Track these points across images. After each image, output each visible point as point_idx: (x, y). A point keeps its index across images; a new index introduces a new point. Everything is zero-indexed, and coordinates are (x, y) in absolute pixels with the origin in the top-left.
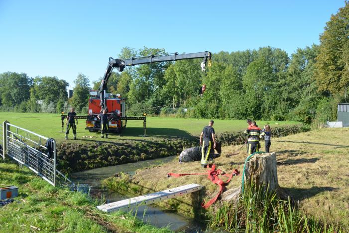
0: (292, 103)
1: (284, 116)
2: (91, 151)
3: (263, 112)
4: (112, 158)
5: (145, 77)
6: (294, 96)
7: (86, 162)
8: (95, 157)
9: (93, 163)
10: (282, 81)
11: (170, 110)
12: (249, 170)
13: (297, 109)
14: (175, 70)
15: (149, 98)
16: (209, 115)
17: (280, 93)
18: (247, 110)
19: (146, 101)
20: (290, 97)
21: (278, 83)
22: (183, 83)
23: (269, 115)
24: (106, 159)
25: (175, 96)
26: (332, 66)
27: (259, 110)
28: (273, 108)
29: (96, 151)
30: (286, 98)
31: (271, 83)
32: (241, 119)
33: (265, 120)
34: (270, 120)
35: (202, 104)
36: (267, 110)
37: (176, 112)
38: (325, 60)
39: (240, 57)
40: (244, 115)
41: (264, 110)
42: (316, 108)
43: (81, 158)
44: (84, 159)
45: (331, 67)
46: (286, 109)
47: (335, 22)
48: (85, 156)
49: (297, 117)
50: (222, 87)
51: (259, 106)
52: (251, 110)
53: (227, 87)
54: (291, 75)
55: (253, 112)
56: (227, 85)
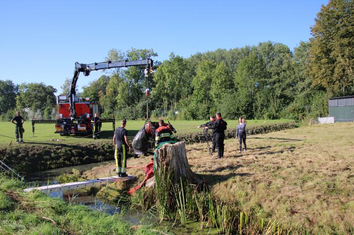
0: (286, 100)
1: (277, 114)
2: (55, 152)
3: (256, 111)
4: (75, 159)
5: (133, 80)
6: (288, 92)
7: (49, 163)
8: (58, 158)
9: (56, 163)
10: (275, 78)
11: (161, 113)
13: (291, 106)
14: (164, 71)
15: (139, 101)
16: (201, 117)
17: (273, 89)
18: (238, 110)
19: (136, 104)
20: (285, 93)
21: (270, 80)
22: (173, 85)
23: (262, 114)
24: (69, 160)
25: (165, 98)
26: (325, 59)
27: (251, 109)
28: (265, 106)
29: (60, 153)
30: (279, 95)
31: (263, 79)
32: (233, 119)
33: (258, 119)
34: (264, 119)
35: (193, 105)
36: (259, 108)
37: (167, 115)
38: (317, 53)
39: (239, 54)
40: (236, 114)
41: (256, 109)
43: (44, 159)
44: (47, 160)
45: (323, 60)
46: (279, 107)
47: (325, 13)
48: (48, 157)
49: (291, 115)
50: (213, 86)
51: (250, 105)
52: (242, 110)
53: (218, 86)
54: (284, 71)
55: (244, 111)
56: (218, 84)
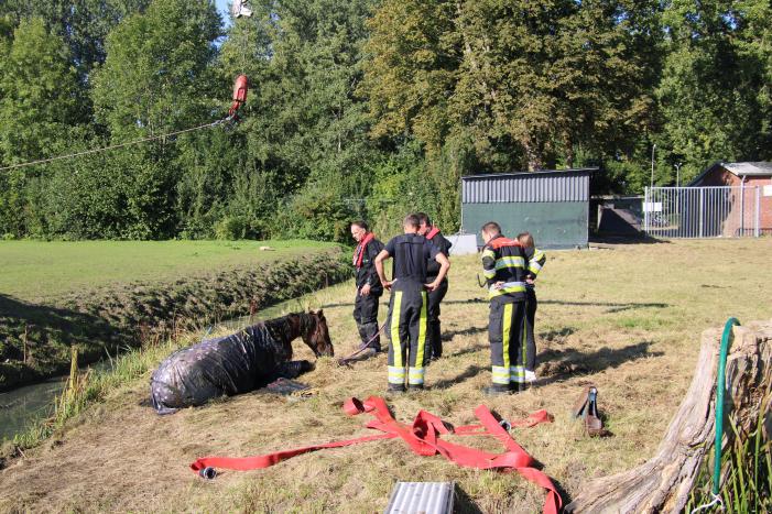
0: (286, 177)
1: (261, 222)
3: (186, 210)
6: (289, 151)
12: (734, 389)
13: (304, 199)
17: (240, 139)
18: (121, 202)
20: (278, 154)
23: (206, 221)
26: (425, 53)
27: (170, 203)
28: (220, 188)
30: (264, 158)
32: (96, 236)
33: (193, 239)
34: (213, 236)
36: (198, 204)
38: (406, 29)
40: (109, 220)
41: (187, 202)
42: (366, 194)
45: (423, 55)
46: (267, 199)
49: (308, 226)
51: (168, 187)
52: (139, 204)
53: (25, 109)
54: (275, 78)
55: (146, 208)
56: (27, 102)
